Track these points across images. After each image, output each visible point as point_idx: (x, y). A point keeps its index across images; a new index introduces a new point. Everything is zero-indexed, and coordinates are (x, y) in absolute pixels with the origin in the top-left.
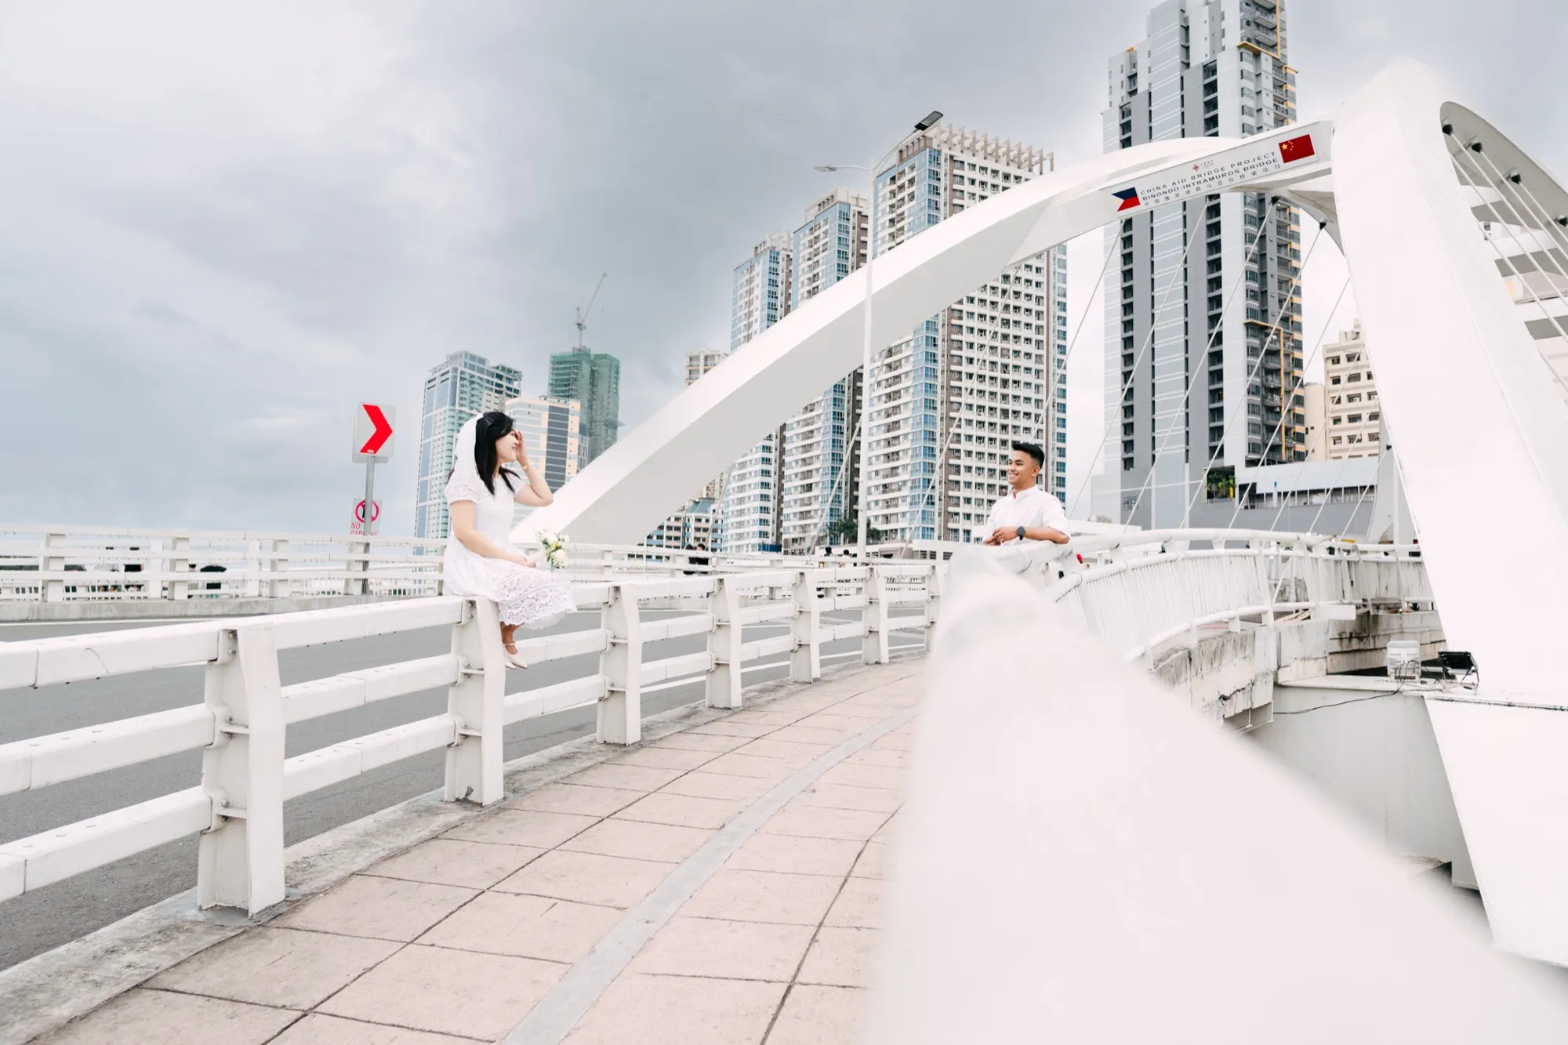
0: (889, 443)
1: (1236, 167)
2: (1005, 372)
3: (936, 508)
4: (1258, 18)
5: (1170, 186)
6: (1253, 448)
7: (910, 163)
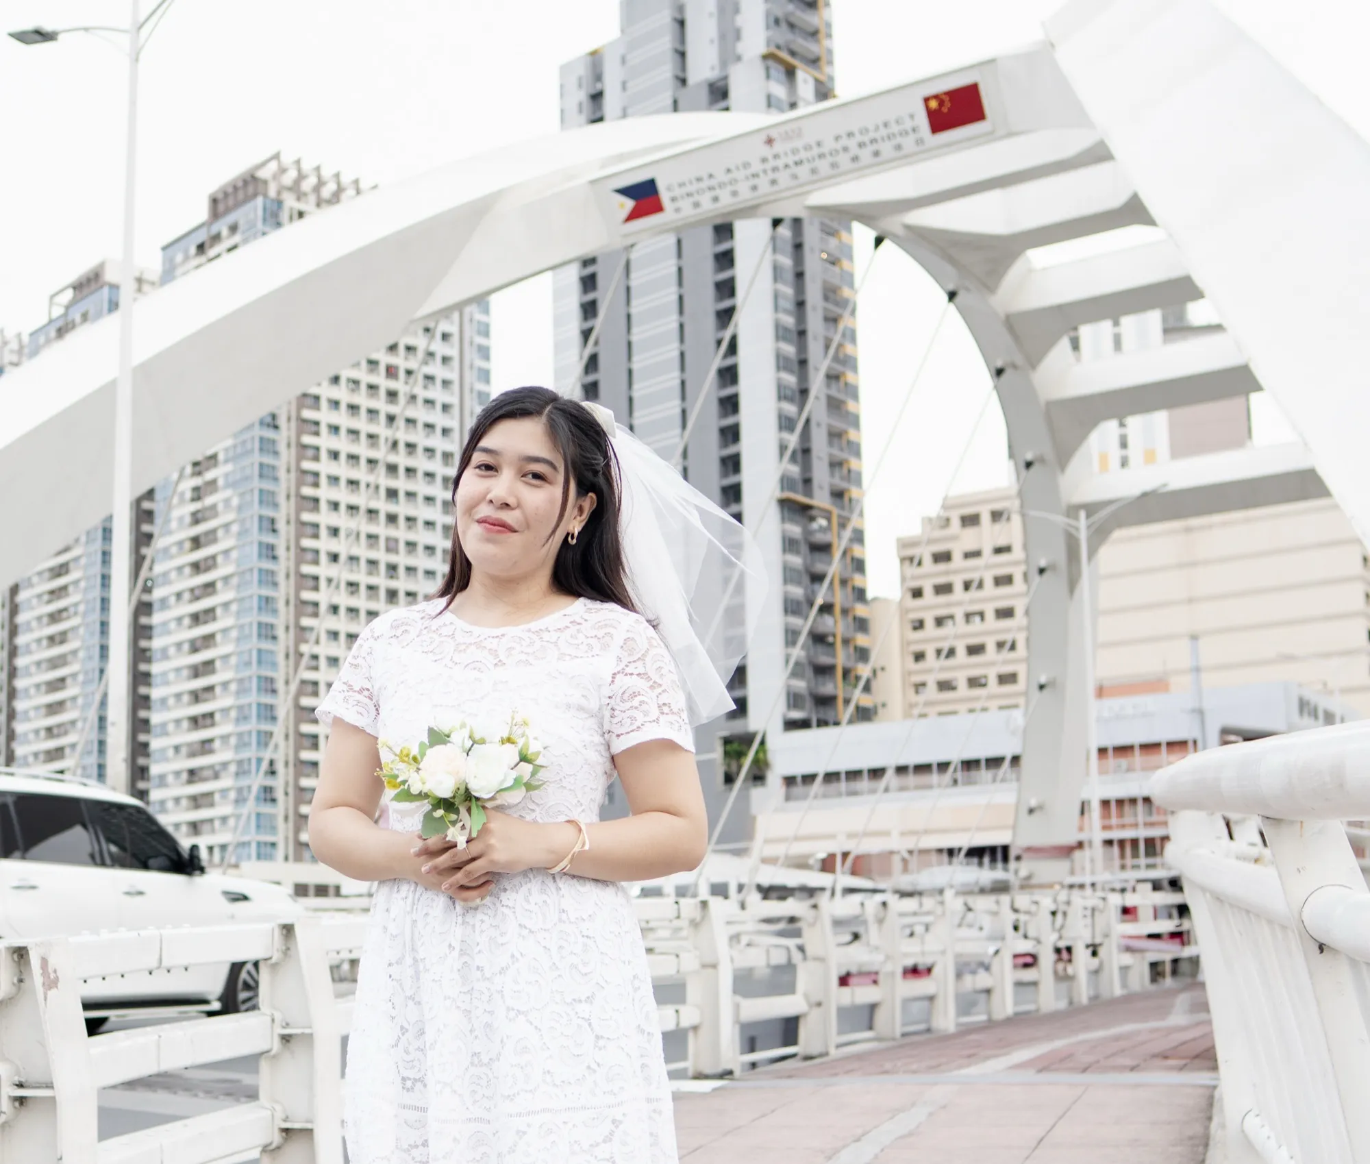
0: (196, 697)
1: (845, 142)
2: (392, 577)
3: (279, 810)
4: (792, 14)
5: (721, 177)
6: (794, 700)
7: (230, 219)
